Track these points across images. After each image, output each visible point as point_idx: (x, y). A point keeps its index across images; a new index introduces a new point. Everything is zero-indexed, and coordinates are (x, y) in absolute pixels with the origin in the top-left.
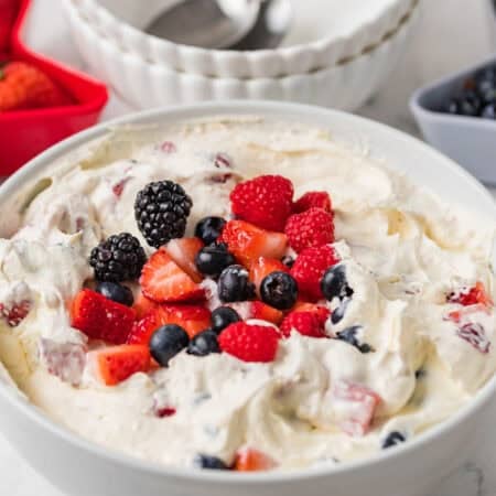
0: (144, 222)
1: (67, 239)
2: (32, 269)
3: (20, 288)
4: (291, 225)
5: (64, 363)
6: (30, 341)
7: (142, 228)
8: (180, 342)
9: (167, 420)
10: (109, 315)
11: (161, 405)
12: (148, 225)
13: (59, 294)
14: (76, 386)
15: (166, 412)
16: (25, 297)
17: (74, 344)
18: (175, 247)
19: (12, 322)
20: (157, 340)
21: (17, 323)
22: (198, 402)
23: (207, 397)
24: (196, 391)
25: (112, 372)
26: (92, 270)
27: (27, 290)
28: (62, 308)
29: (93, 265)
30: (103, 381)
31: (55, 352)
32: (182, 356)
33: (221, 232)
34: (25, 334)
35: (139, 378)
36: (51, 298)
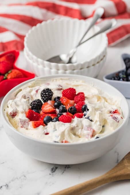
0: (43, 97)
1: (25, 100)
2: (18, 106)
3: (15, 109)
4: (75, 98)
5: (24, 124)
6: (17, 121)
7: (42, 98)
8: (50, 120)
9: (47, 135)
10: (35, 115)
11: (46, 132)
12: (43, 98)
13: (24, 111)
14: (27, 129)
15: (47, 134)
16: (16, 111)
17: (27, 120)
18: (49, 102)
19: (13, 117)
20: (45, 119)
21: (14, 117)
22: (54, 131)
23: (56, 130)
24: (54, 129)
25: (35, 125)
26: (31, 107)
27: (16, 109)
28: (24, 113)
29: (31, 106)
30: (33, 127)
31: (22, 121)
32: (51, 122)
33: (60, 100)
34: (16, 119)
35: (41, 126)
36: (22, 111)
